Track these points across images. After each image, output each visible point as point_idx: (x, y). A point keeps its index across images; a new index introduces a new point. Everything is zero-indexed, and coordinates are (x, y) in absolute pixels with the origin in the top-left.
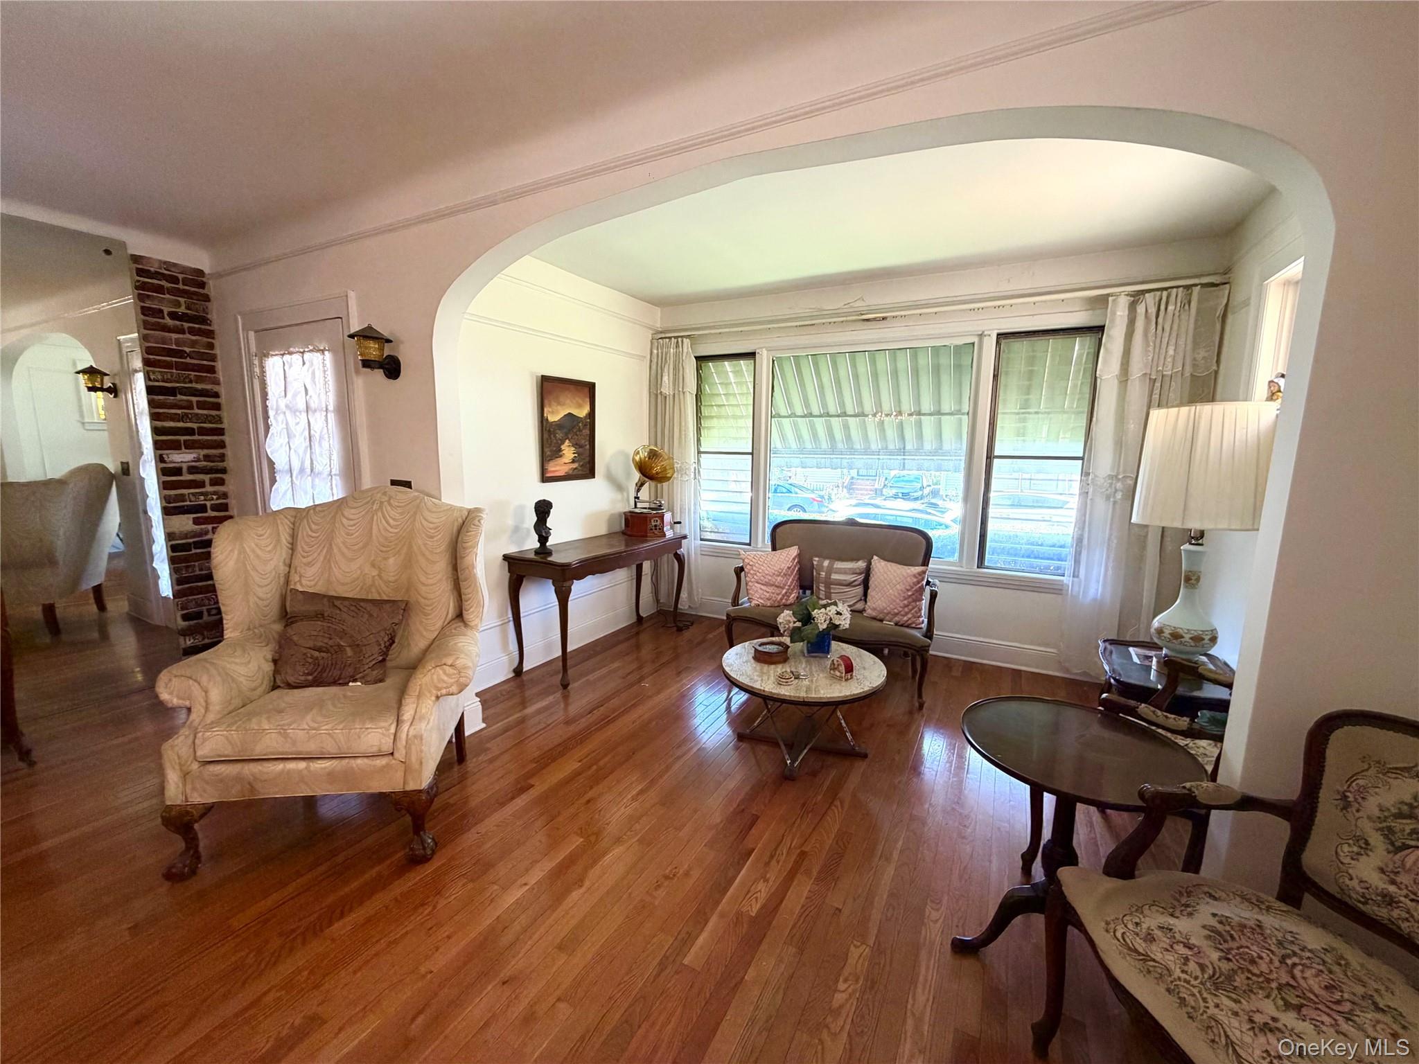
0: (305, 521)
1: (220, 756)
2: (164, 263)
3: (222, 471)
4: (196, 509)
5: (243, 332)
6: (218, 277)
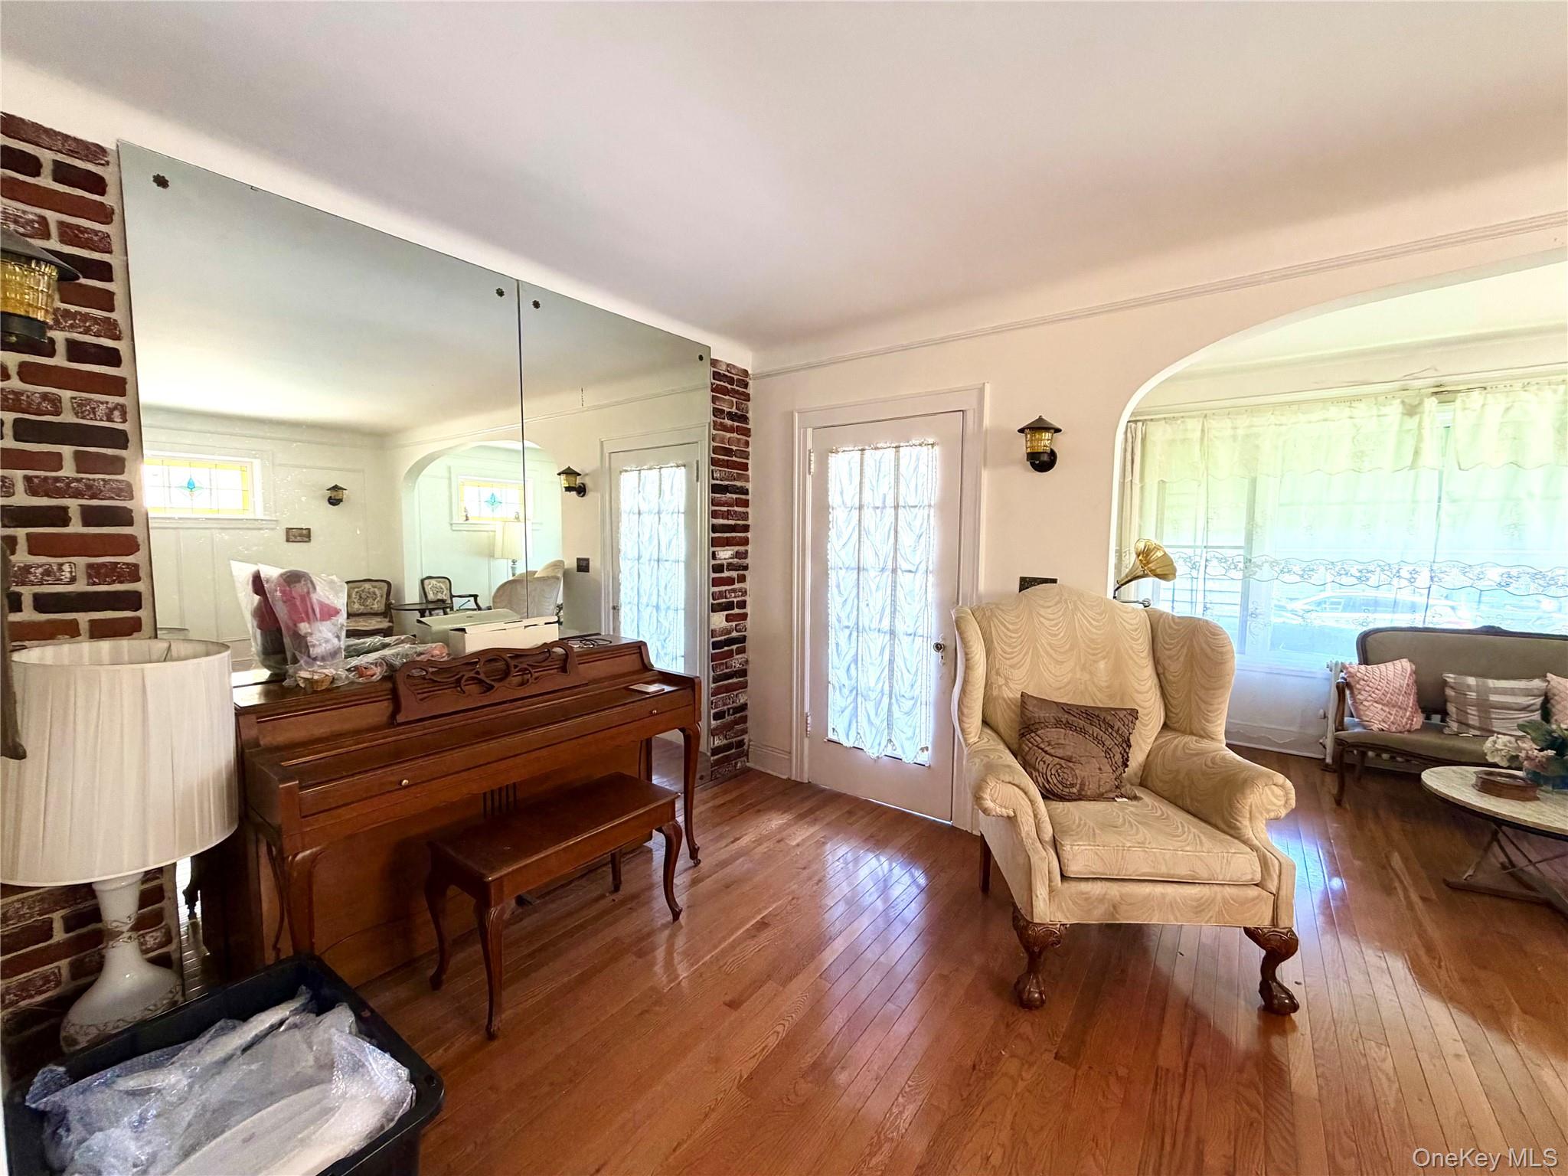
0: (995, 619)
1: (1094, 873)
2: (728, 365)
3: (746, 568)
4: (729, 606)
5: (799, 428)
6: (757, 377)
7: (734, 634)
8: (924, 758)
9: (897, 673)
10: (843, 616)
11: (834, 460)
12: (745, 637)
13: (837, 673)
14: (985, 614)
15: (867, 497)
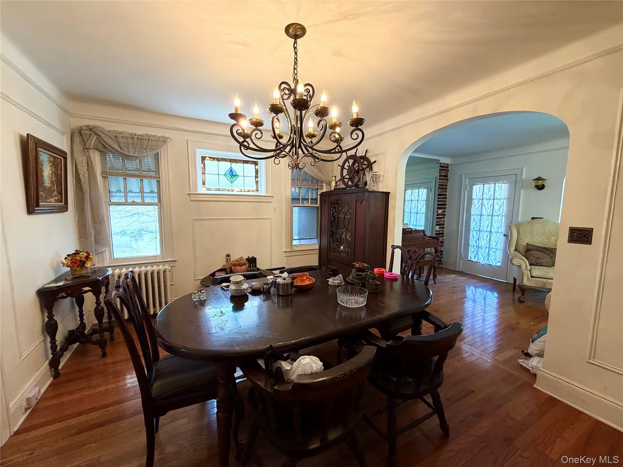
0: (521, 227)
2: (444, 163)
3: (445, 215)
4: (440, 225)
5: (464, 178)
6: (451, 165)
7: (441, 232)
8: (499, 264)
9: (491, 242)
10: (475, 227)
11: (475, 187)
12: (443, 233)
13: (472, 242)
14: (519, 226)
15: (485, 196)
